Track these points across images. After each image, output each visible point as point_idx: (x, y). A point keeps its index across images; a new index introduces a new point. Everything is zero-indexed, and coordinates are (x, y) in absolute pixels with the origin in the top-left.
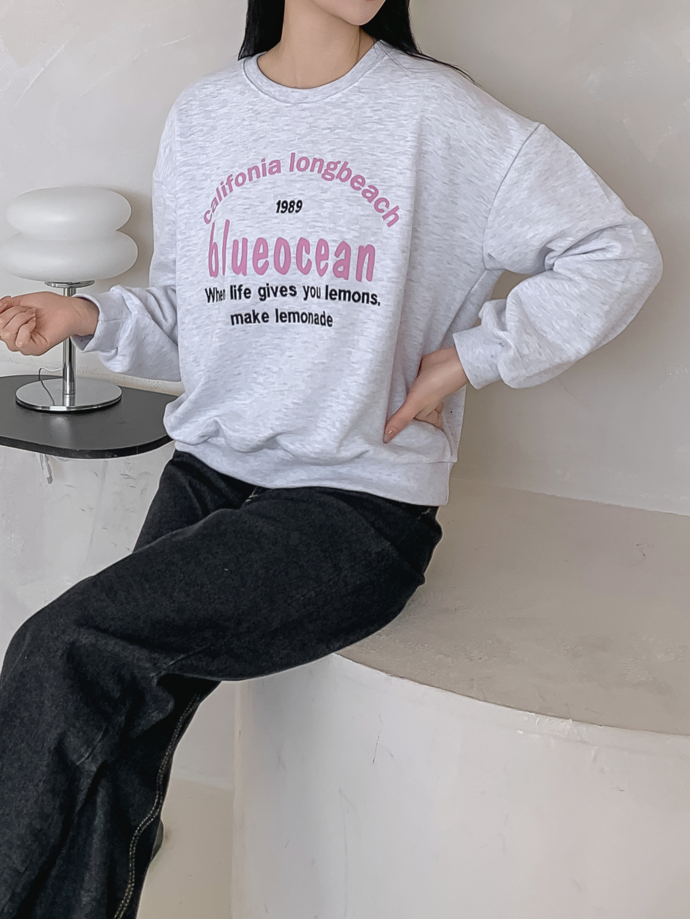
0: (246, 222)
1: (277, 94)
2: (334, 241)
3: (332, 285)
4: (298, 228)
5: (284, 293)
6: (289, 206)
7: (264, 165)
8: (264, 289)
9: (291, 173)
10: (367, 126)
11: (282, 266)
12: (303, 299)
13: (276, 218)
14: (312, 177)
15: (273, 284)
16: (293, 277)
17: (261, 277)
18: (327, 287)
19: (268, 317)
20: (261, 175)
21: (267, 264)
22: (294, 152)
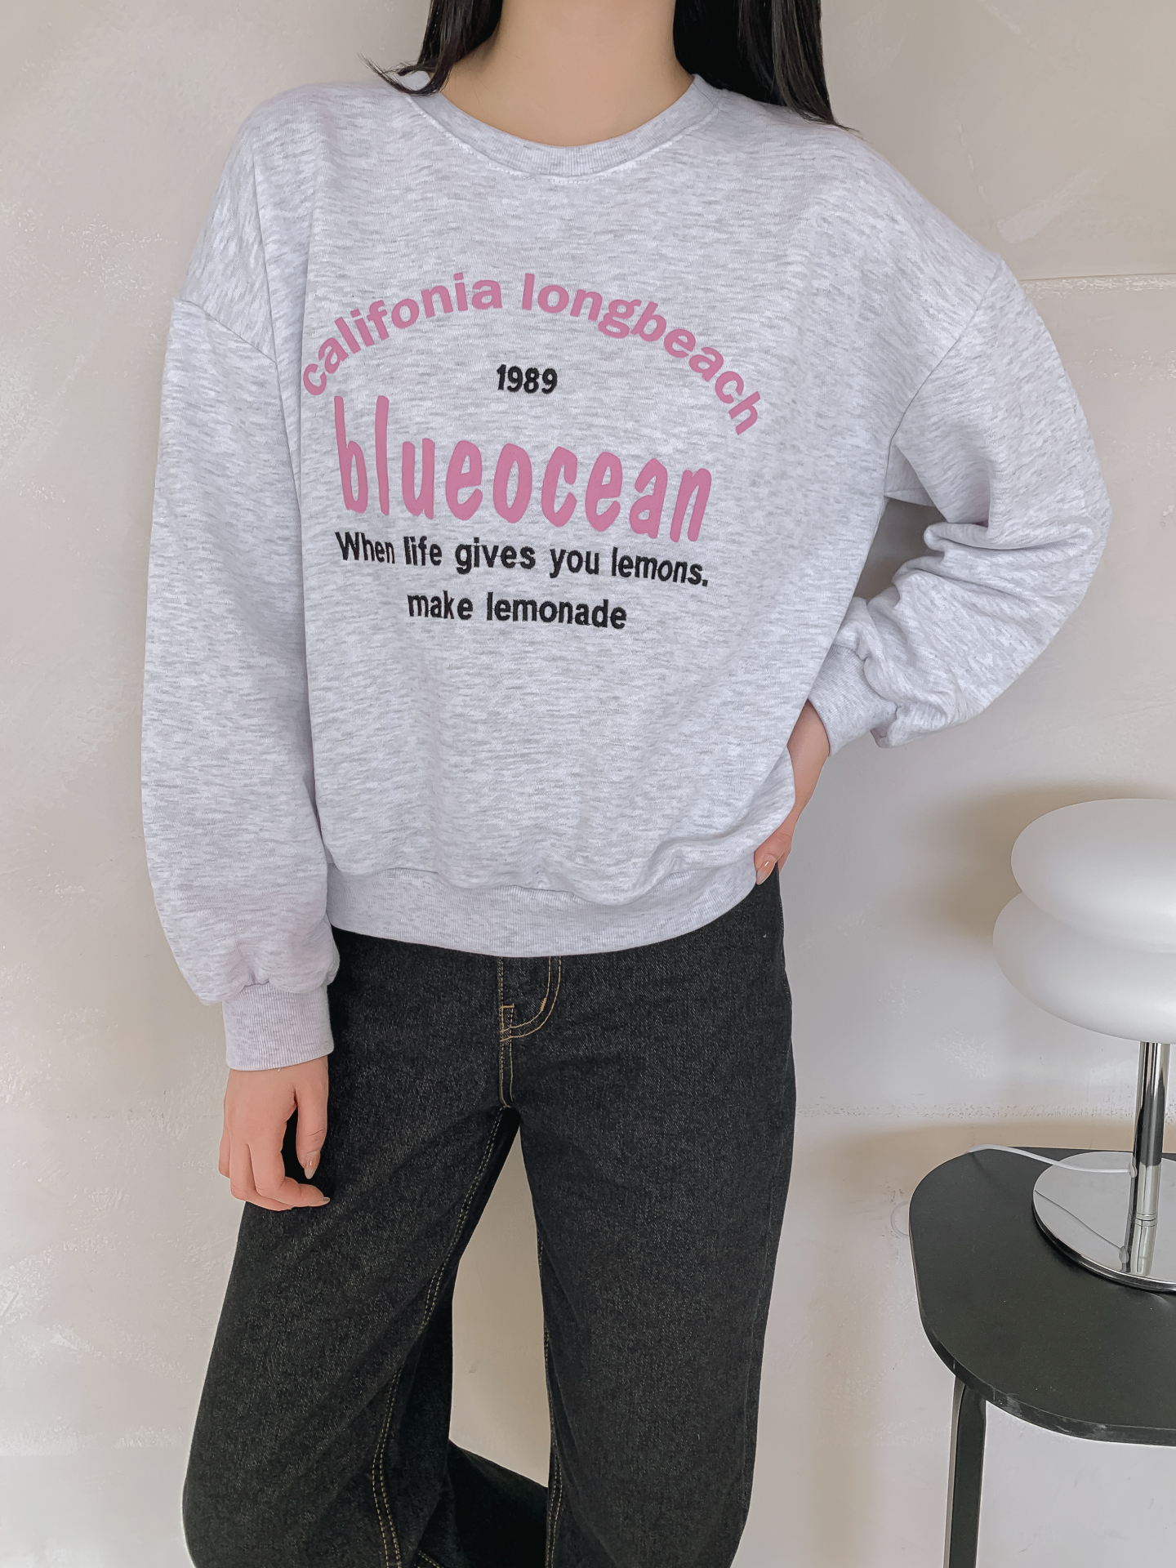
0: (429, 404)
1: (490, 146)
2: (636, 457)
3: (624, 547)
4: (552, 427)
5: (509, 561)
6: (525, 380)
7: (460, 288)
8: (468, 548)
9: (526, 312)
10: (694, 232)
11: (510, 503)
12: (548, 575)
13: (499, 400)
14: (578, 326)
15: (489, 540)
16: (534, 531)
17: (462, 523)
18: (615, 550)
19: (470, 609)
20: (455, 306)
21: (477, 497)
22: (532, 271)
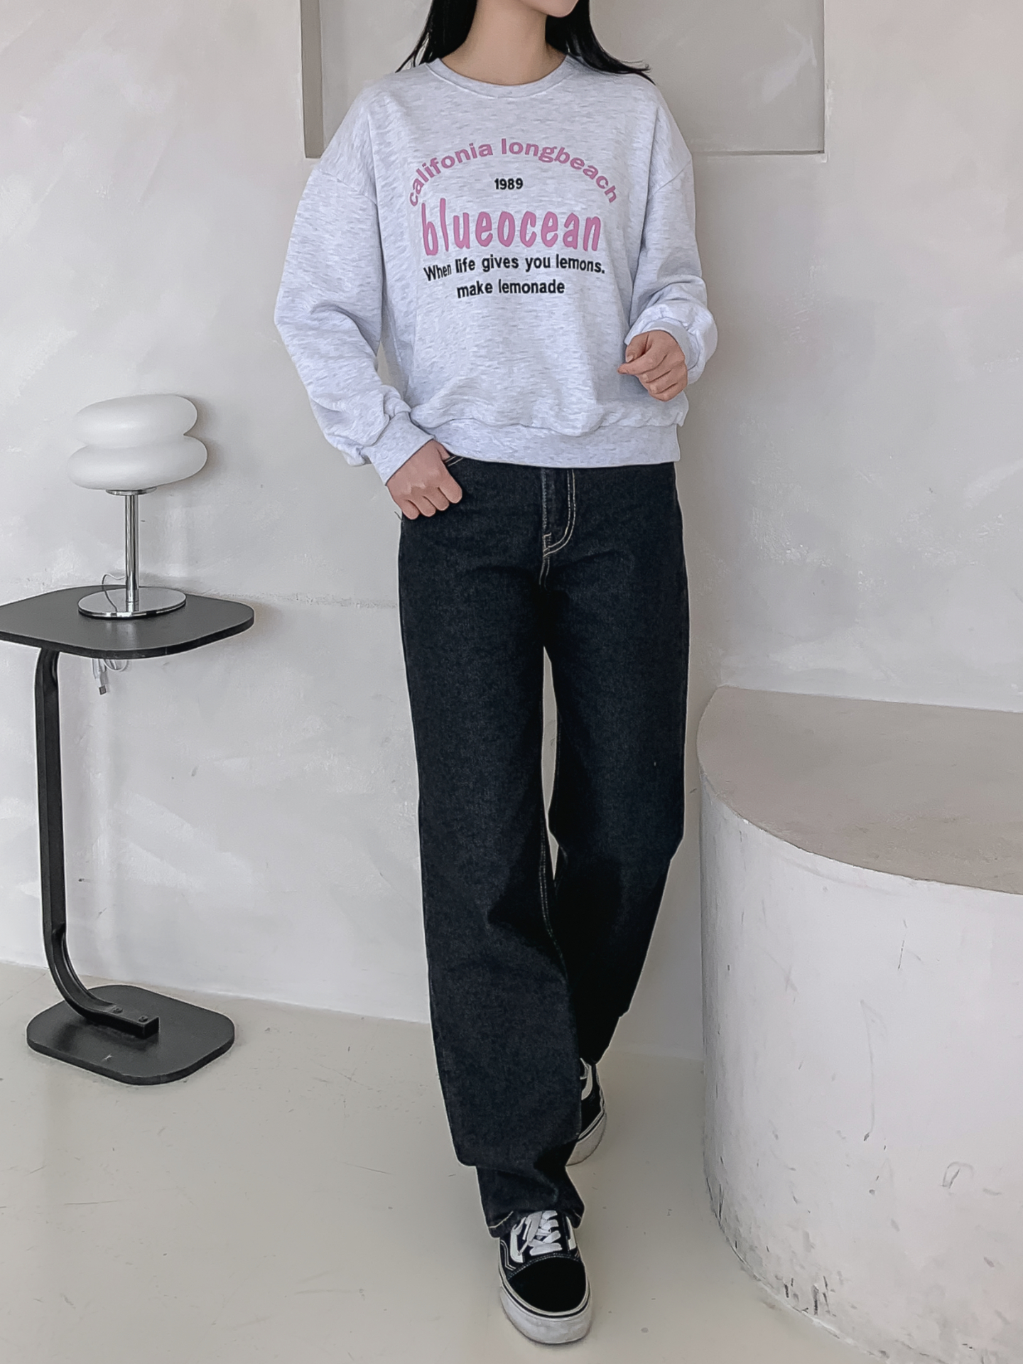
0: (464, 198)
2: (563, 213)
3: (562, 254)
4: (523, 203)
5: (507, 265)
6: (508, 184)
7: (473, 150)
8: (488, 260)
9: (504, 155)
11: (505, 238)
12: (525, 271)
13: (497, 193)
14: (528, 159)
15: (497, 255)
16: (518, 250)
17: (484, 249)
18: (558, 256)
19: (491, 288)
20: (472, 157)
21: (490, 236)
22: (504, 138)
